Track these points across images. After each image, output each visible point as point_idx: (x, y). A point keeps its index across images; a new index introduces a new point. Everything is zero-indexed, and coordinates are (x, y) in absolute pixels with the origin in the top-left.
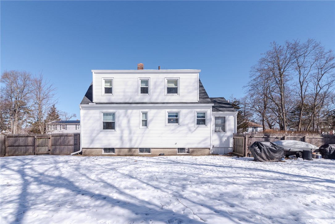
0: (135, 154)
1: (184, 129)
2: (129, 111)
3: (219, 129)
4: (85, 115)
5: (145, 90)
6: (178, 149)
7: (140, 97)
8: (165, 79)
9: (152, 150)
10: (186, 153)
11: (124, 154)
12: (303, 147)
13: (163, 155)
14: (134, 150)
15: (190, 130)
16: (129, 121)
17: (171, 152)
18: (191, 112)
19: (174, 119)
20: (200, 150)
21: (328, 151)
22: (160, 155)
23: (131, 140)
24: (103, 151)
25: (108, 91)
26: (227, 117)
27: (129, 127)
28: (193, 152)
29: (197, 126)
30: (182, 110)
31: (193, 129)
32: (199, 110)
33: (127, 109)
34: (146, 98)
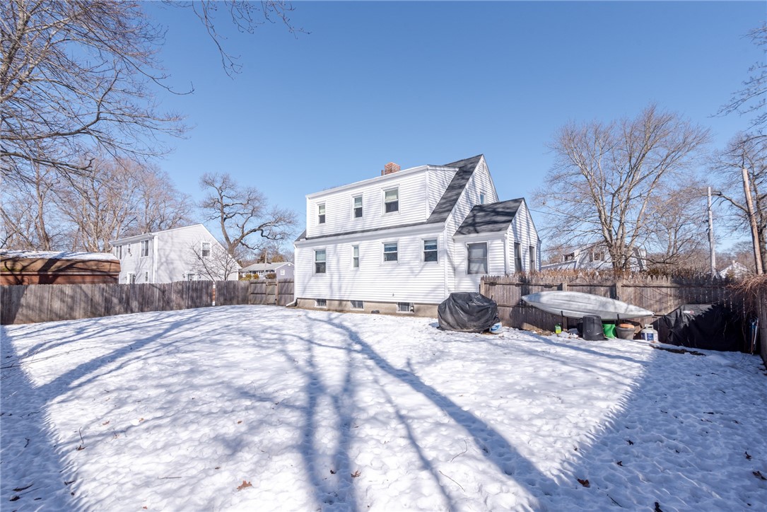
0: (347, 309)
1: (403, 270)
2: (339, 245)
3: (479, 267)
4: (300, 253)
5: (359, 213)
6: (399, 304)
7: (353, 223)
8: (382, 190)
9: (364, 304)
10: (409, 312)
11: (334, 309)
12: (591, 308)
13: (378, 312)
14: (344, 303)
15: (412, 272)
16: (338, 261)
17: (388, 308)
18: (413, 240)
19: (391, 254)
20: (430, 308)
21: (673, 323)
22: (373, 312)
23: (340, 288)
24: (316, 303)
25: (322, 219)
26: (489, 243)
27: (338, 269)
28: (418, 310)
29: (423, 263)
30: (400, 238)
31: (417, 270)
32: (425, 236)
33: (336, 242)
34: (359, 224)
